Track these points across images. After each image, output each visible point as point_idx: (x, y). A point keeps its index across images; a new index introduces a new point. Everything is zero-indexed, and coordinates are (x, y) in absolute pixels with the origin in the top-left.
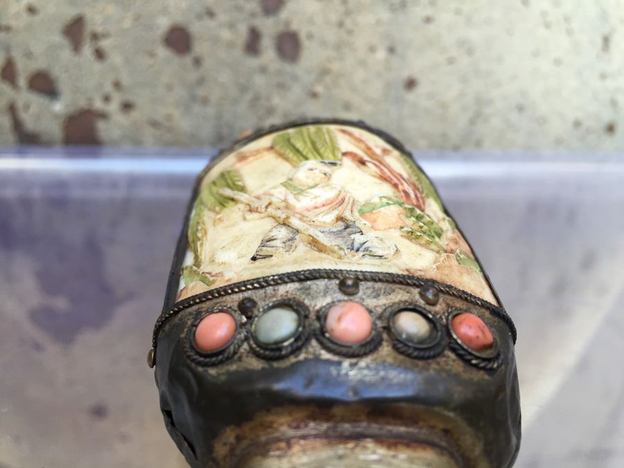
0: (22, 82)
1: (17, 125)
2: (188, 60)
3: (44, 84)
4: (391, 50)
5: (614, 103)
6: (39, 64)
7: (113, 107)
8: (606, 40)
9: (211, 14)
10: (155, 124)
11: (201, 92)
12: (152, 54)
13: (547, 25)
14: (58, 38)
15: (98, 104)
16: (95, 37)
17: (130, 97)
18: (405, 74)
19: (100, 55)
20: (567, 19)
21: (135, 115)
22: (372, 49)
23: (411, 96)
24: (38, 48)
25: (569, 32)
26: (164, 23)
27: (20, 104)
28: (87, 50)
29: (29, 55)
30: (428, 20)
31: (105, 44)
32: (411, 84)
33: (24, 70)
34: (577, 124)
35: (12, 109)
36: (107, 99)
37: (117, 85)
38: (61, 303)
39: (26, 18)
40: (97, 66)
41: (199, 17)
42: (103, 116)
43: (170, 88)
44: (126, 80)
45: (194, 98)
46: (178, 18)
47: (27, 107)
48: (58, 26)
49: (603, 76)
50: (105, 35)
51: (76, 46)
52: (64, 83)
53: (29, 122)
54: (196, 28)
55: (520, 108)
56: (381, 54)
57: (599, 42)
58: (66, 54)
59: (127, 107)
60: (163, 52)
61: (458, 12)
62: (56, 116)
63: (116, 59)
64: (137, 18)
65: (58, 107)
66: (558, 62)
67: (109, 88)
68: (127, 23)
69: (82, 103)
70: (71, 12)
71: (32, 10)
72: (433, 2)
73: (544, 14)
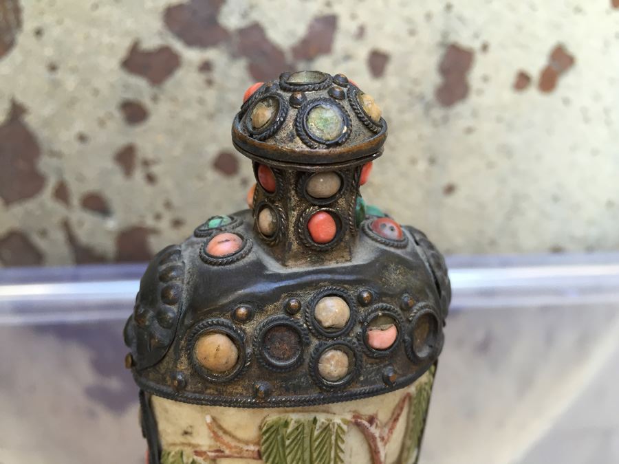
0: (75, 201)
1: (71, 239)
2: (236, 181)
3: (97, 204)
4: (432, 161)
6: (91, 186)
7: (164, 225)
12: (200, 178)
13: (587, 120)
14: (109, 164)
15: (150, 222)
16: (146, 163)
17: (179, 215)
18: (445, 181)
19: (151, 179)
20: (607, 111)
21: (184, 230)
22: (413, 161)
23: (450, 200)
24: (90, 172)
25: (608, 123)
26: (212, 150)
27: (74, 222)
28: (139, 175)
29: (81, 178)
30: (469, 131)
31: (156, 170)
32: (450, 189)
33: (77, 191)
35: (66, 225)
36: (158, 217)
37: (168, 205)
38: (114, 384)
39: (77, 146)
40: (148, 189)
42: (154, 231)
43: (218, 206)
44: (176, 200)
46: (227, 145)
47: (81, 224)
48: (110, 153)
50: (155, 162)
51: (128, 170)
52: (116, 202)
53: (83, 236)
55: (556, 199)
56: (422, 166)
58: (118, 178)
59: (177, 223)
60: (212, 176)
61: (499, 120)
62: (109, 232)
63: (166, 183)
64: (187, 147)
65: (112, 224)
66: (595, 152)
67: (160, 208)
68: (178, 151)
69: (134, 220)
70: (121, 141)
71: (82, 138)
72: (475, 114)
73: (584, 111)
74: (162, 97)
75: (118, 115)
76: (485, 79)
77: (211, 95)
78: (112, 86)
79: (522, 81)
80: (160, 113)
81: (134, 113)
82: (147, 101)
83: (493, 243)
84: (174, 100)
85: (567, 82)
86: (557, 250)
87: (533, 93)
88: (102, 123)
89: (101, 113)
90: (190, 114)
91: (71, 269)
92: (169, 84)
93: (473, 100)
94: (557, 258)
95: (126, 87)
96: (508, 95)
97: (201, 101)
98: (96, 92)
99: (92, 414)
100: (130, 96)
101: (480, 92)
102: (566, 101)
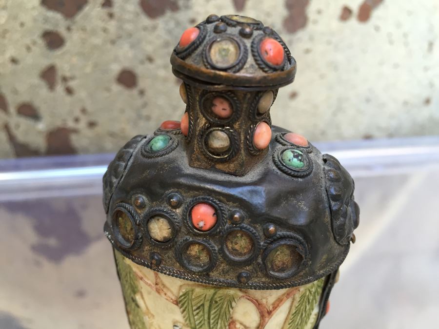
0: (12, 109)
1: (12, 138)
2: (135, 92)
3: (29, 111)
5: (431, 85)
6: (24, 98)
7: (82, 125)
8: (431, 45)
9: (150, 60)
10: (112, 135)
11: (145, 112)
12: (108, 90)
13: (391, 42)
14: (36, 81)
15: (71, 124)
16: (65, 79)
17: (93, 118)
19: (69, 91)
21: (98, 129)
23: (294, 103)
24: (22, 87)
25: (406, 44)
26: (116, 69)
27: (12, 125)
28: (60, 88)
29: (15, 92)
30: (308, 51)
31: (72, 84)
32: (293, 95)
33: (13, 102)
34: (406, 103)
35: (7, 128)
36: (77, 120)
37: (84, 111)
38: (52, 242)
39: (10, 67)
40: (68, 99)
41: (142, 62)
42: (75, 131)
43: (122, 111)
44: (89, 108)
45: (140, 117)
46: (127, 64)
47: (18, 126)
48: (36, 72)
49: (426, 69)
50: (73, 78)
51: (51, 86)
52: (43, 110)
53: (21, 136)
54: (140, 70)
55: (368, 100)
57: (426, 46)
58: (44, 91)
59: (92, 125)
60: (116, 88)
61: (329, 43)
62: (40, 132)
63: (81, 94)
64: (96, 65)
65: (41, 126)
66: (396, 66)
67: (77, 113)
68: (88, 70)
69: (59, 123)
70: (45, 63)
71: (14, 61)
72: (311, 39)
73: (389, 35)
74: (74, 27)
75: (41, 42)
76: (319, 12)
77: (112, 25)
78: (35, 20)
79: (346, 13)
80: (73, 40)
81: (53, 40)
82: (62, 31)
83: (323, 133)
84: (84, 29)
85: (377, 14)
86: (368, 137)
87: (353, 22)
88: (28, 49)
89: (28, 41)
90: (97, 41)
91: (13, 161)
92: (79, 17)
93: (311, 27)
94: (367, 143)
95: (46, 20)
96: (335, 24)
97: (105, 30)
98: (22, 25)
99: (38, 264)
100: (48, 27)
101: (315, 22)
102: (377, 29)
